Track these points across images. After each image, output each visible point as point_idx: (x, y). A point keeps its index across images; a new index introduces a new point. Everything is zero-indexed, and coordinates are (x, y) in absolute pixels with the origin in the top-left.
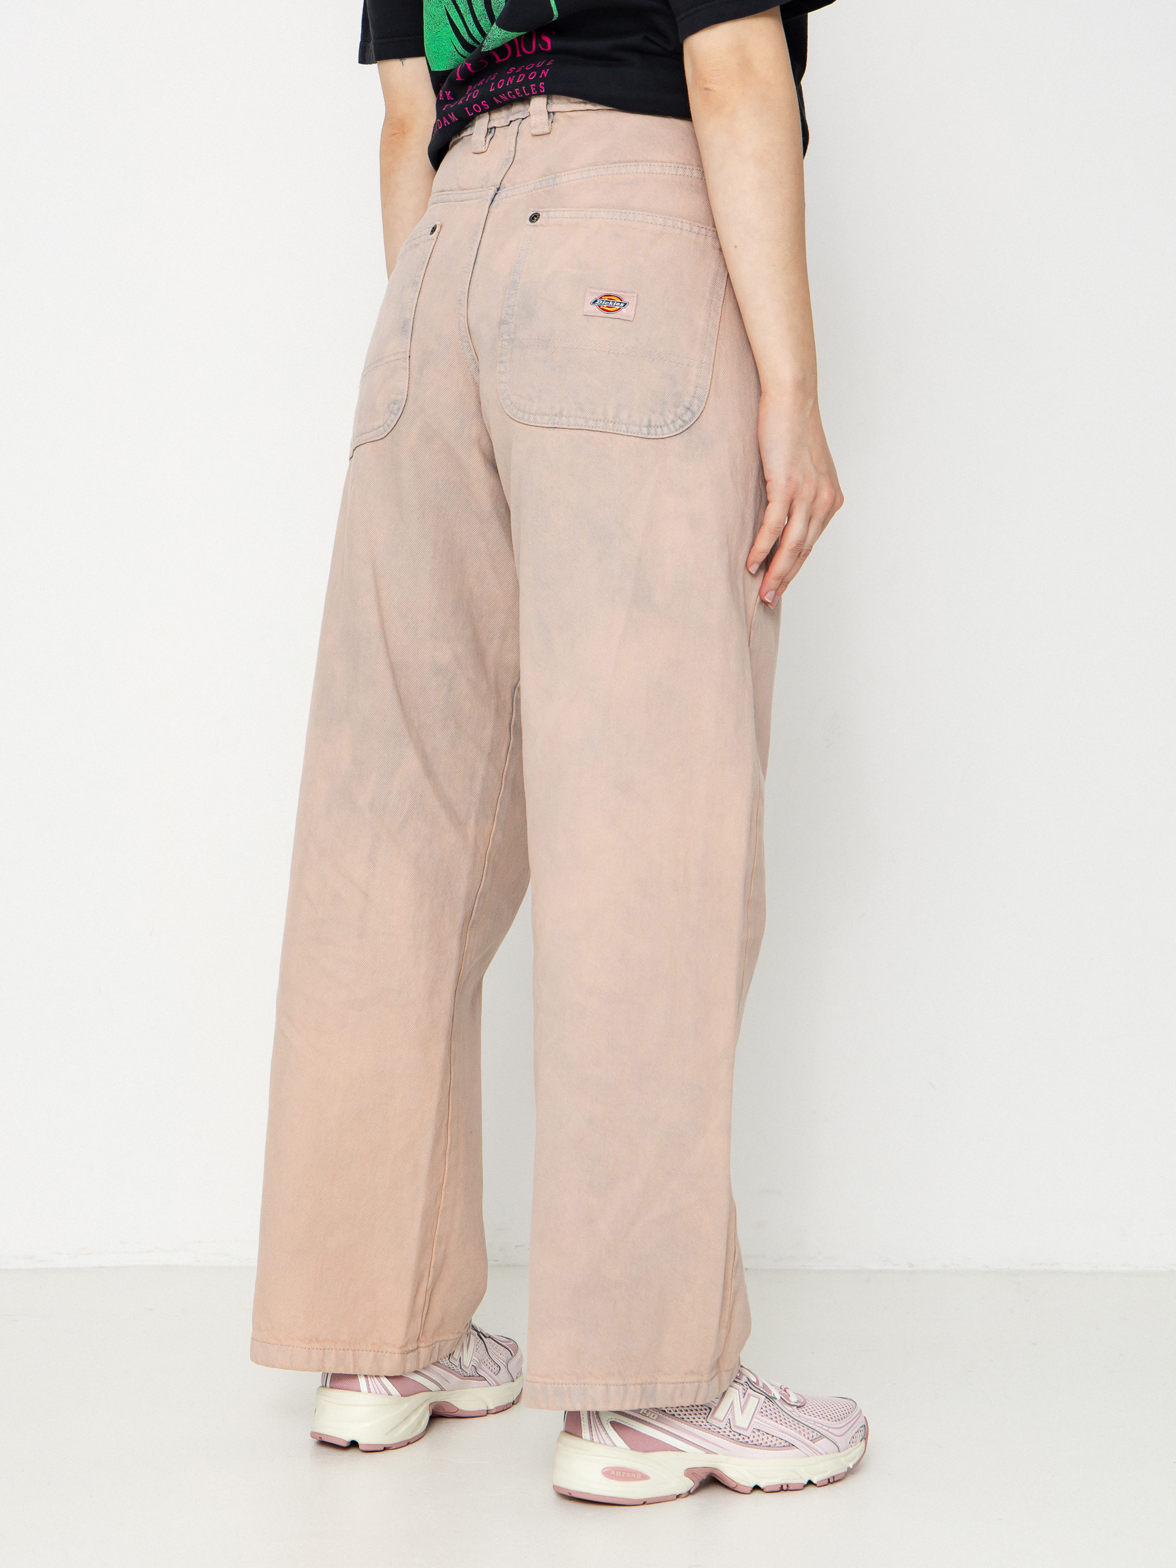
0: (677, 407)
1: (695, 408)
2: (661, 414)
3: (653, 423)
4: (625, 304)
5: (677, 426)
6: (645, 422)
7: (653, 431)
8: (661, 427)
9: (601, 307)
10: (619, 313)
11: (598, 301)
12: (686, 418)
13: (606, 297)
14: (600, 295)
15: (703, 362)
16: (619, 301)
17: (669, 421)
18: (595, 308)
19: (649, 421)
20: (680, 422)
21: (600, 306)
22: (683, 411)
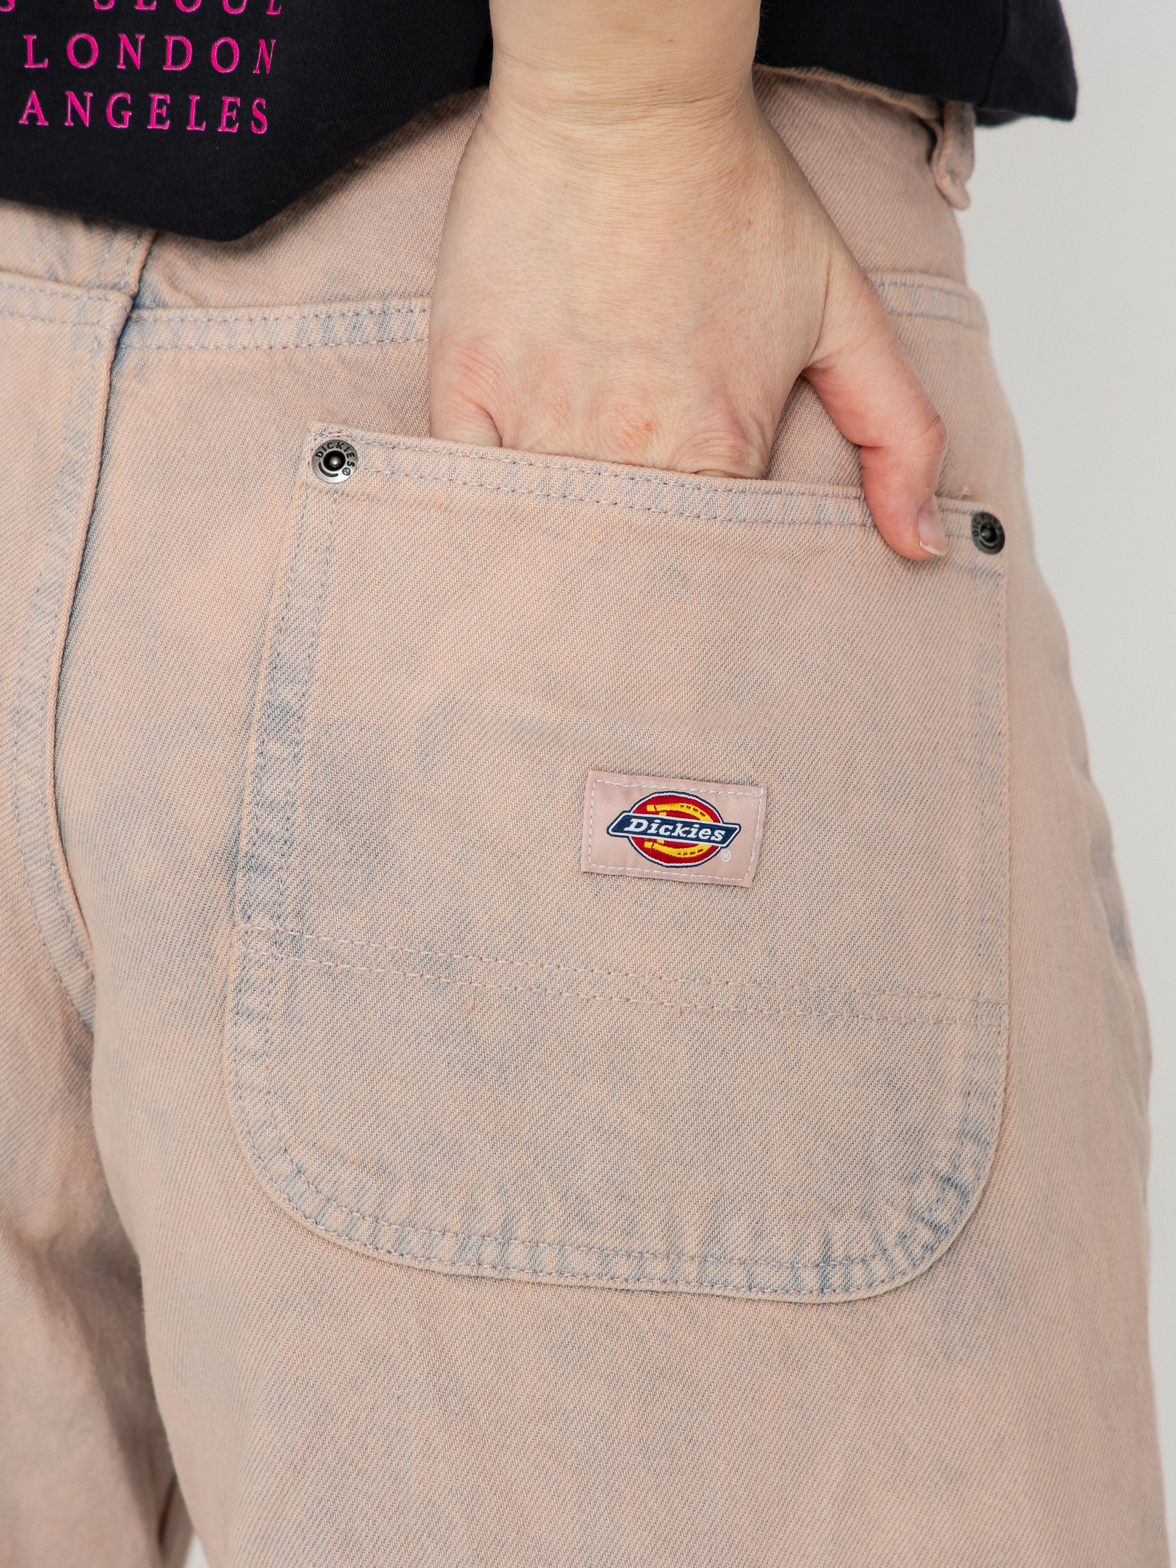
0: (911, 1179)
1: (966, 1175)
2: (865, 1215)
3: (838, 1252)
4: (729, 832)
5: (917, 1251)
6: (813, 1252)
7: (836, 1279)
8: (863, 1260)
9: (648, 845)
10: (709, 865)
11: (635, 821)
12: (943, 1216)
13: (660, 808)
14: (637, 797)
15: (981, 1000)
16: (707, 820)
17: (890, 1239)
18: (623, 845)
19: (827, 1244)
20: (925, 1234)
21: (640, 842)
22: (934, 1194)
